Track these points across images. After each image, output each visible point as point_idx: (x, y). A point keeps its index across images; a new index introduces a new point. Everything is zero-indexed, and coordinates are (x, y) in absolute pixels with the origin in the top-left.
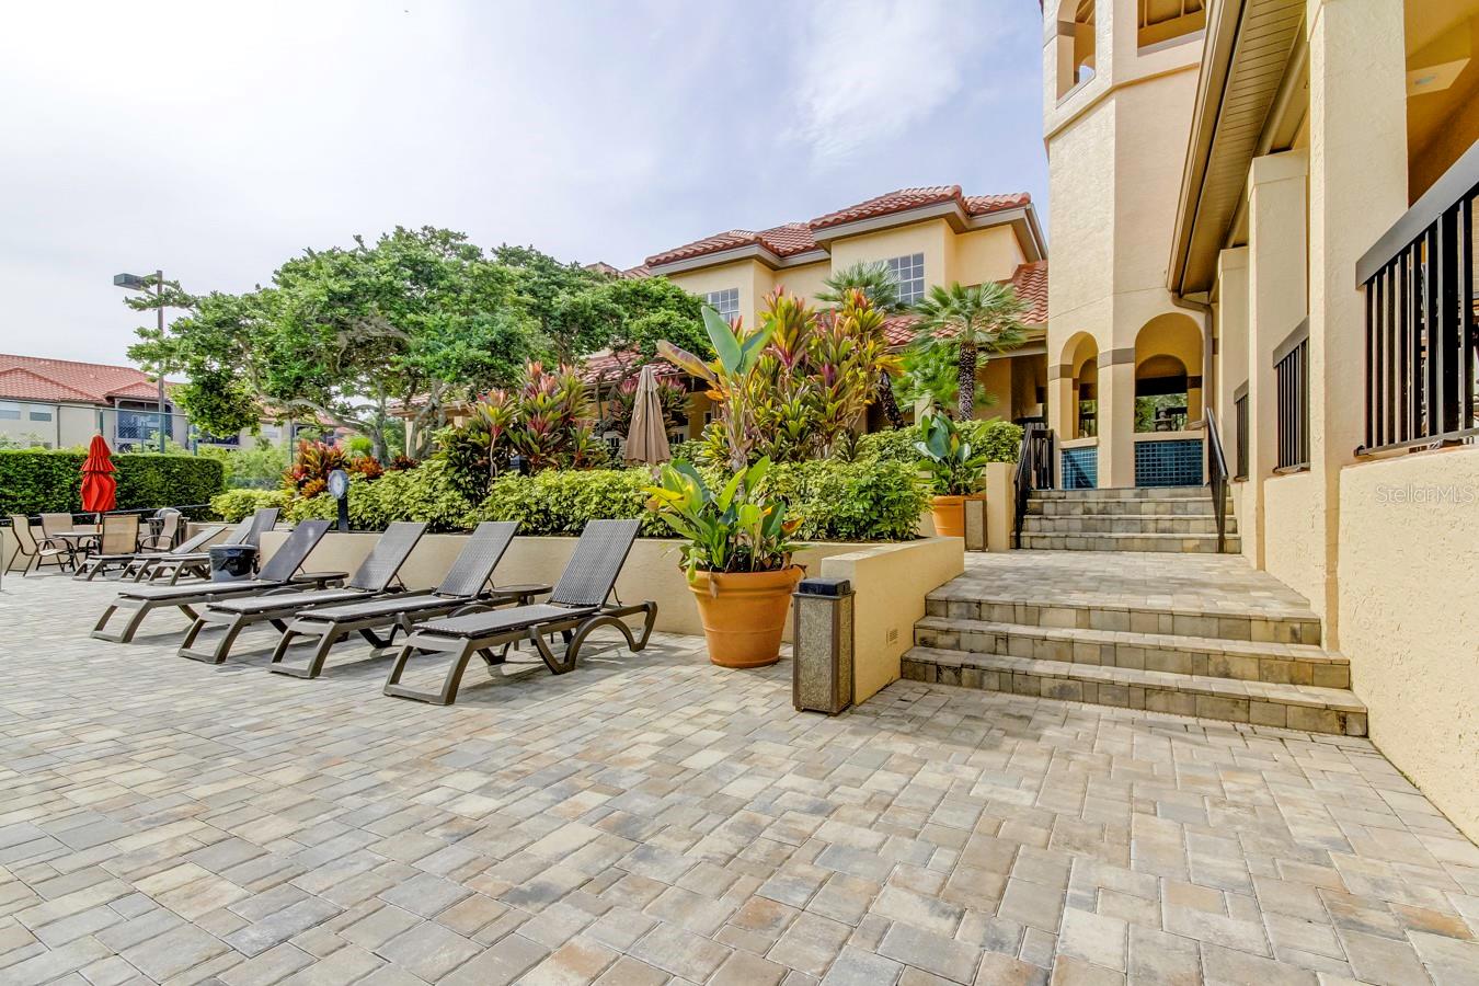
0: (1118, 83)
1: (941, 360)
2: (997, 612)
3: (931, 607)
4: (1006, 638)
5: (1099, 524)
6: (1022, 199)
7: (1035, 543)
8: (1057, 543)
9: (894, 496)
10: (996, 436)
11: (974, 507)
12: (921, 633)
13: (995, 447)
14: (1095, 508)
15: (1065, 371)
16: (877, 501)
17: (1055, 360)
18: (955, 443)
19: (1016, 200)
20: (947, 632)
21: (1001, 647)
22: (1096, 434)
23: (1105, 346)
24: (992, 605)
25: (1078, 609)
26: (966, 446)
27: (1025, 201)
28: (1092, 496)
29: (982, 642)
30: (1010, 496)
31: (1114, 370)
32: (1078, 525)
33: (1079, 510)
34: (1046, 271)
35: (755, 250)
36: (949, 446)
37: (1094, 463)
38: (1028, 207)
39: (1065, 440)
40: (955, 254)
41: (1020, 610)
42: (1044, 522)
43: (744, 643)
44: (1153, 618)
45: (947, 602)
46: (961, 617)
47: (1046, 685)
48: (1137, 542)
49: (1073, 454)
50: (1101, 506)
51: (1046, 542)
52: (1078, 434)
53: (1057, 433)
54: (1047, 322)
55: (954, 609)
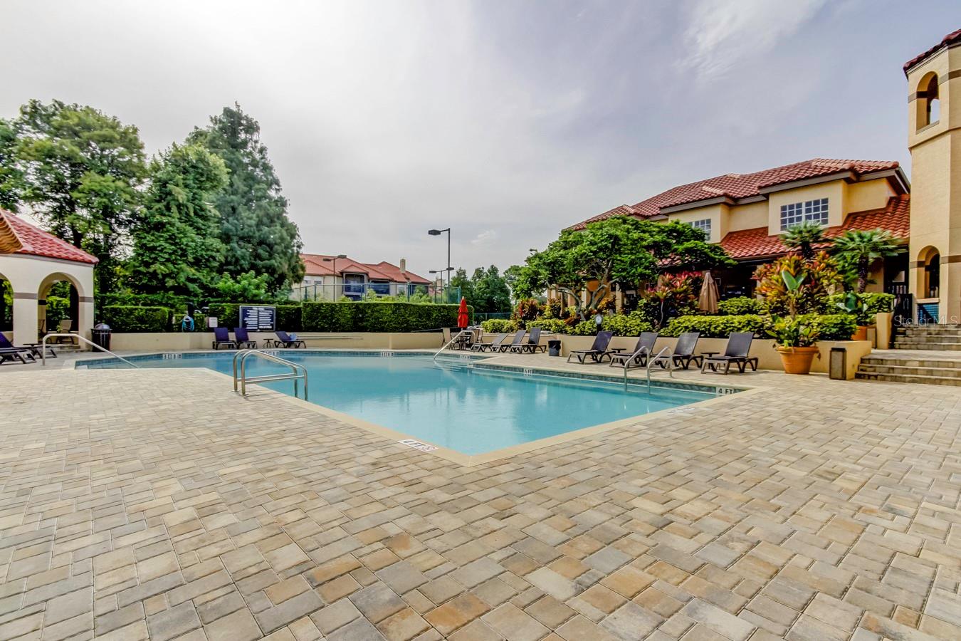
0: (951, 128)
1: (846, 262)
2: (889, 362)
3: (862, 361)
4: (893, 369)
5: (935, 339)
6: (893, 166)
7: (901, 346)
8: (913, 347)
9: (848, 326)
10: (880, 301)
11: (870, 332)
12: (861, 368)
13: (880, 305)
14: (934, 333)
15: (920, 264)
16: (841, 329)
17: (913, 258)
18: (860, 304)
19: (889, 166)
20: (871, 367)
21: (891, 371)
22: (938, 297)
23: (944, 253)
24: (887, 360)
25: (920, 361)
26: (865, 305)
27: (895, 166)
28: (933, 328)
29: (885, 370)
30: (889, 326)
31: (949, 266)
32: (925, 339)
33: (925, 333)
34: (909, 201)
35: (723, 199)
36: (856, 305)
37: (936, 311)
38: (897, 169)
39: (919, 299)
40: (848, 196)
41: (898, 362)
42: (906, 338)
43: (801, 367)
44: (946, 364)
45: (869, 359)
46: (874, 364)
47: (907, 380)
48: (954, 347)
49: (924, 306)
50: (937, 332)
51: (907, 346)
52: (928, 296)
53: (915, 295)
54: (909, 238)
55: (872, 361)
